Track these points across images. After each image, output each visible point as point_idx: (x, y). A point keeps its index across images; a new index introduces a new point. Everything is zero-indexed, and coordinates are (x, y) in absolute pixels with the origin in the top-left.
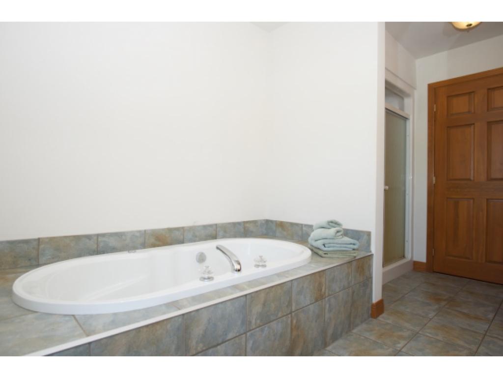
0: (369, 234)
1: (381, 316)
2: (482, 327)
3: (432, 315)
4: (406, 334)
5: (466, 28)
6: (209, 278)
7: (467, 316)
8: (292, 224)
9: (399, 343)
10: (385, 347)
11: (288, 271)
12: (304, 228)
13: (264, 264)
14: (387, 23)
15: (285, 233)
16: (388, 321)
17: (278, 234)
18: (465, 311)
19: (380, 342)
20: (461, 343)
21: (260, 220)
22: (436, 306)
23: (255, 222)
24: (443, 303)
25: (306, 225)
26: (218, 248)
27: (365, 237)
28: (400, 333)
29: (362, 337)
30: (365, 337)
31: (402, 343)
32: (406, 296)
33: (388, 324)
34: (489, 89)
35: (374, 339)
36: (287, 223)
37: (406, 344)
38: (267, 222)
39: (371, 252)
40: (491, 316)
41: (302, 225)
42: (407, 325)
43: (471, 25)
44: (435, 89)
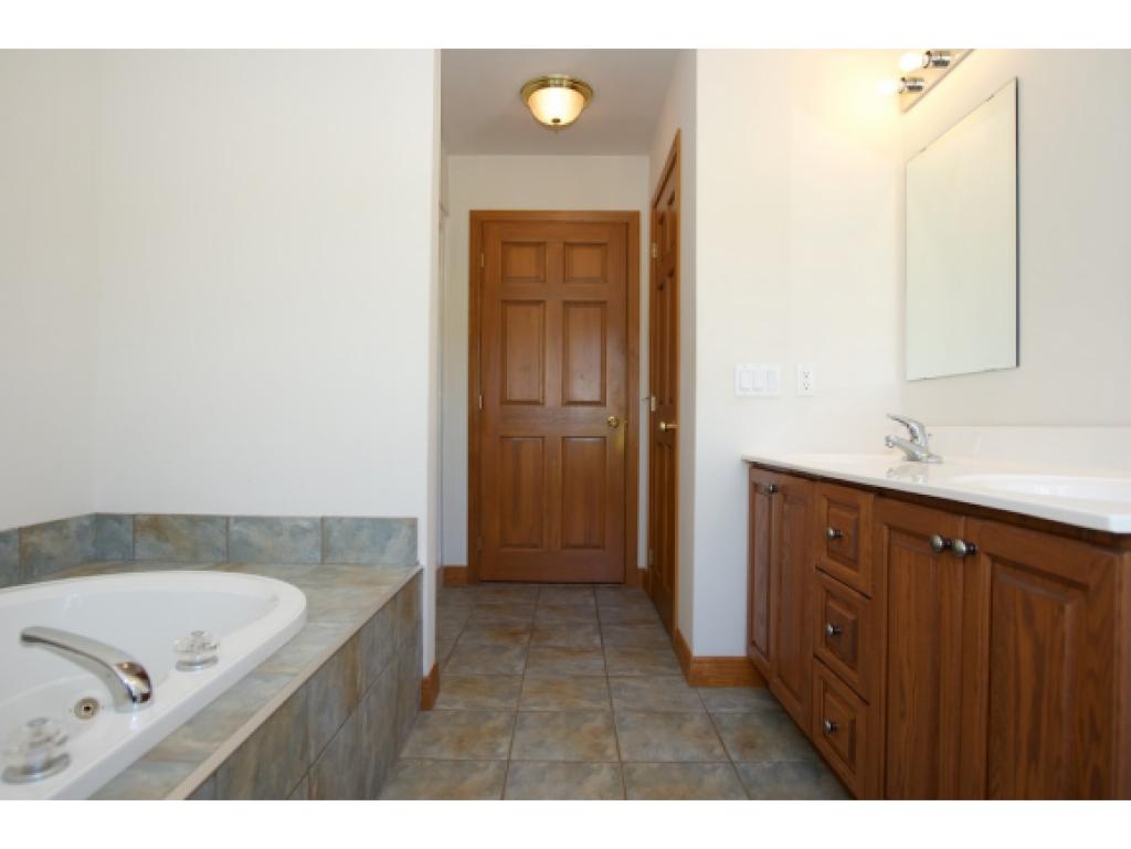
0: (412, 524)
1: (439, 700)
2: (595, 663)
3: (519, 667)
4: (501, 721)
5: (552, 124)
6: (49, 765)
7: (568, 651)
8: (193, 520)
9: (499, 745)
10: (481, 765)
11: (275, 656)
12: (234, 528)
13: (208, 655)
14: (444, 52)
15: (169, 547)
16: (459, 707)
17: (141, 553)
18: (561, 643)
19: (464, 758)
20: (585, 704)
21: (78, 519)
22: (517, 650)
23: (57, 527)
24: (525, 638)
25: (238, 519)
26: (28, 639)
27: (405, 531)
28: (491, 724)
29: (429, 763)
30: (432, 759)
31: (504, 742)
32: (460, 641)
33: (458, 713)
34: (566, 244)
35: (452, 757)
36: (175, 517)
37: (512, 743)
38: (100, 520)
39: (417, 563)
40: (597, 641)
41: (227, 518)
42: (494, 702)
43: (558, 121)
44: (483, 222)
